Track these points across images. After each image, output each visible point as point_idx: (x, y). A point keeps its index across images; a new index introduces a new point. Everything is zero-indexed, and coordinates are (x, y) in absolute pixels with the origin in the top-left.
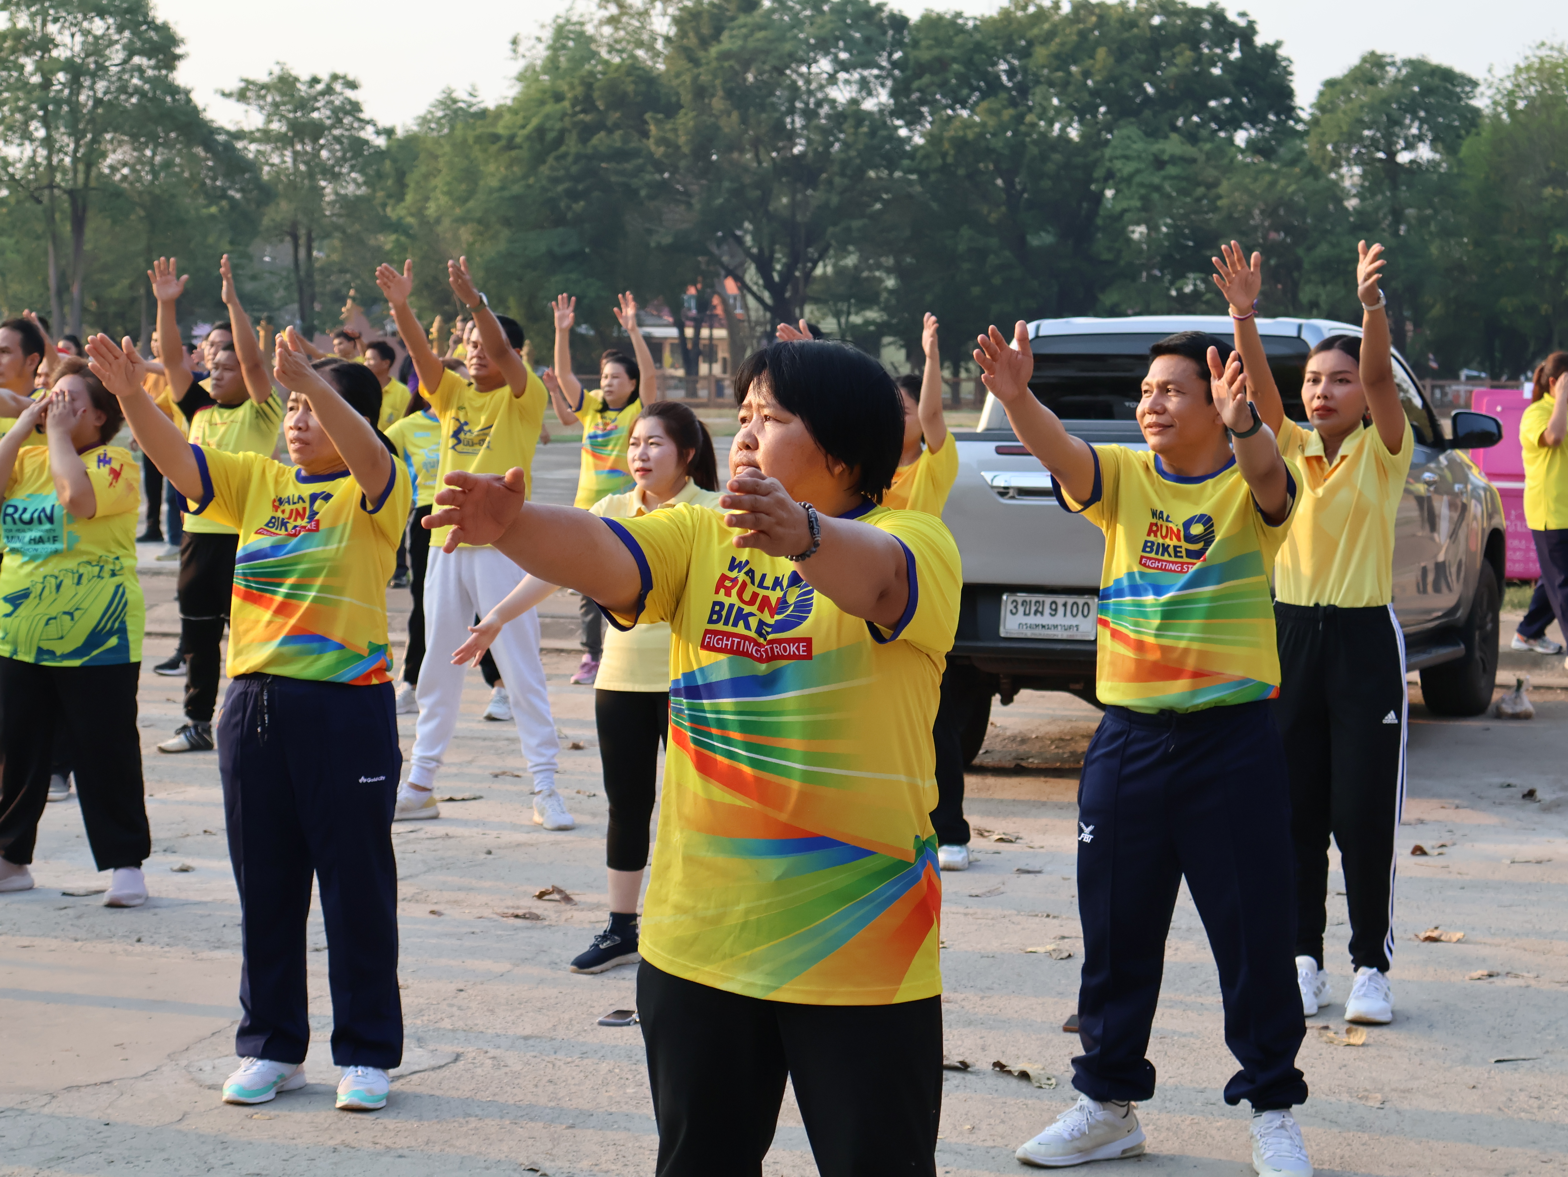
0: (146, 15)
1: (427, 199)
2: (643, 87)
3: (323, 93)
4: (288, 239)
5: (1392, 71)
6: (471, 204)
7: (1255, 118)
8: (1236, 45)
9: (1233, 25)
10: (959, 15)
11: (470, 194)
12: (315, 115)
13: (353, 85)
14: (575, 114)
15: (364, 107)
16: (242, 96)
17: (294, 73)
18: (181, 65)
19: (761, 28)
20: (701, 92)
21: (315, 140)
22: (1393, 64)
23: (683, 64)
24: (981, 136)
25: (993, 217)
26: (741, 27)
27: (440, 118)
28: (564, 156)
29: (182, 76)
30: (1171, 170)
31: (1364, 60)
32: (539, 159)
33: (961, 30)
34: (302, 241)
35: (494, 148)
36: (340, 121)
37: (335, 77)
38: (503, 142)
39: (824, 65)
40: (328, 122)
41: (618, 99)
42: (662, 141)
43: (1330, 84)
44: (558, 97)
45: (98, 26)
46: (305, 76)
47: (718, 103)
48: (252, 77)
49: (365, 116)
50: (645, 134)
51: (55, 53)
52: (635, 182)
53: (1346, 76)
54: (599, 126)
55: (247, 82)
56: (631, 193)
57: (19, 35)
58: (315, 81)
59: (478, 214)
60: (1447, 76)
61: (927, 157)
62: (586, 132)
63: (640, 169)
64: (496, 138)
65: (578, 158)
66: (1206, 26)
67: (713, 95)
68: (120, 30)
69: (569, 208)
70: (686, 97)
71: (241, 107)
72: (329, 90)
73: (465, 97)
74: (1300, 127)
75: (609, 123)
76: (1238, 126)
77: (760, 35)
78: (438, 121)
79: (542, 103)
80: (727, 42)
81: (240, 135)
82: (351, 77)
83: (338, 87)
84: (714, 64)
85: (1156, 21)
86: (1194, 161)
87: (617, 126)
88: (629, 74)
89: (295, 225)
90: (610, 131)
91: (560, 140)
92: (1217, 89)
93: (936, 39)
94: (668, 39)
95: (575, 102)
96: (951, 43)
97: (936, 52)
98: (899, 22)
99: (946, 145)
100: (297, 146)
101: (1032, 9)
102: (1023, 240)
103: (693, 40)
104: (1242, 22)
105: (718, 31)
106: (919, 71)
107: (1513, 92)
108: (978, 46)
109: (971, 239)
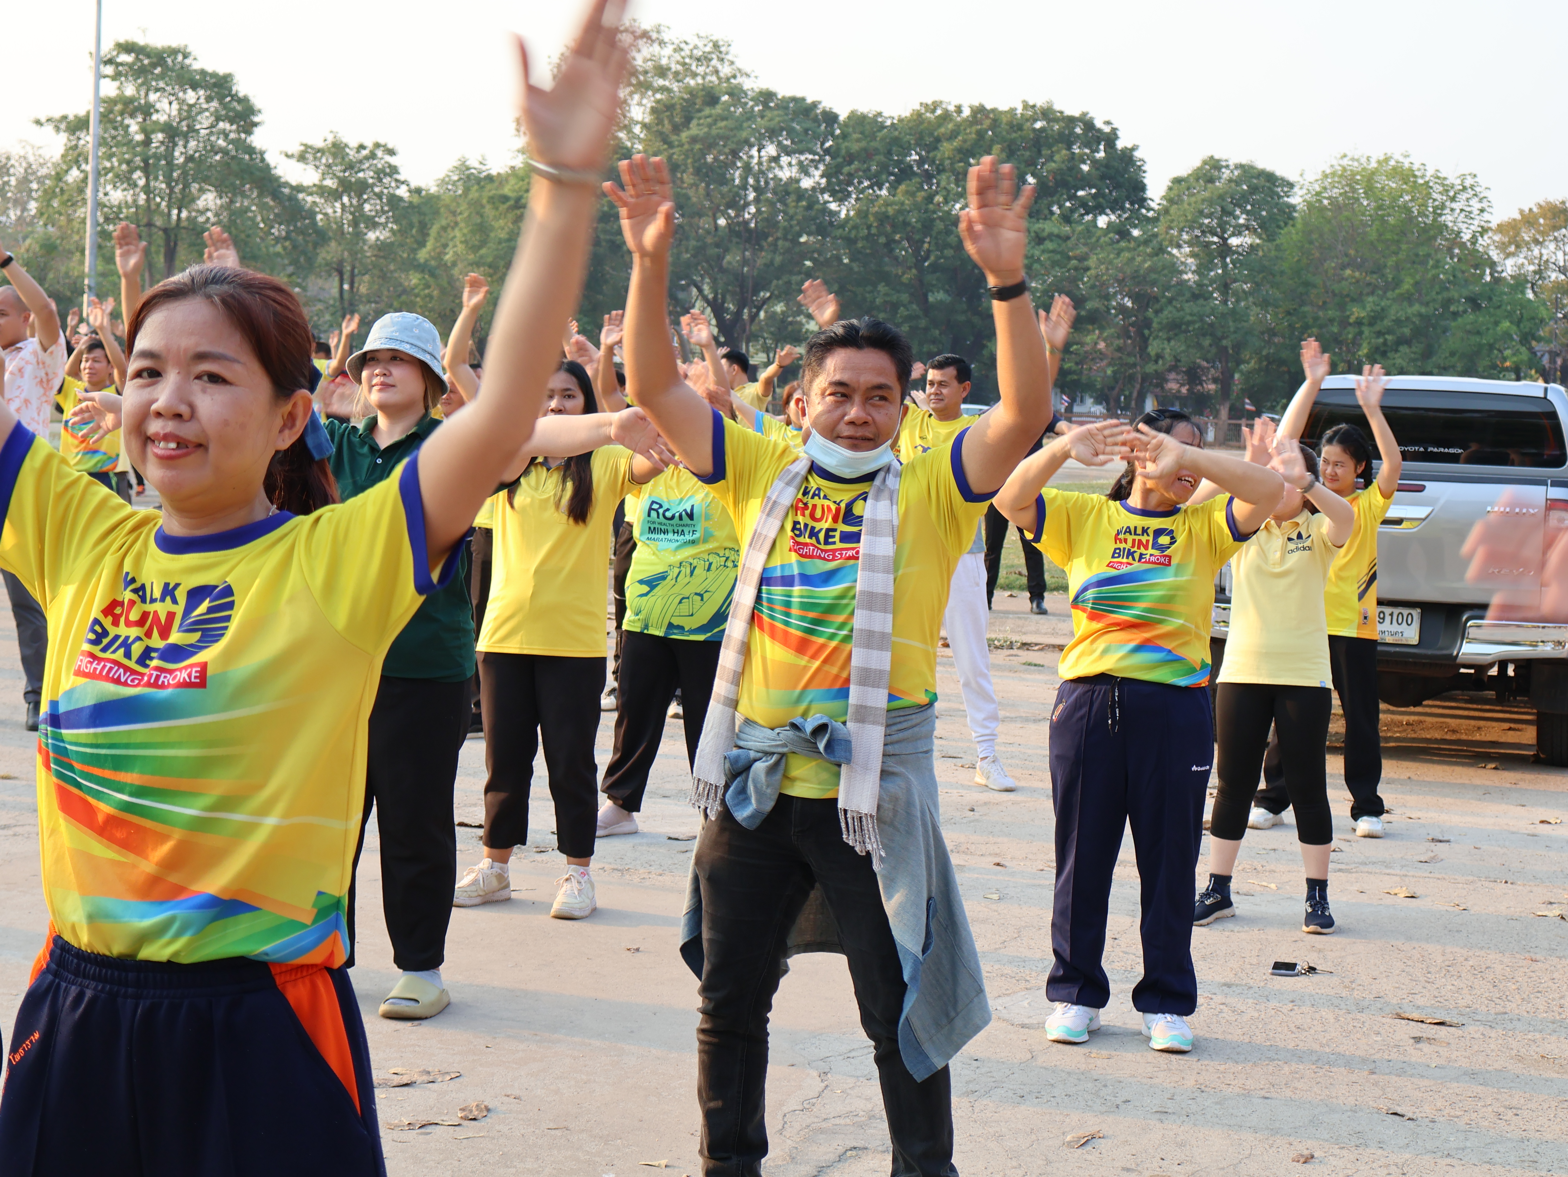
0: (230, 90)
1: (445, 246)
3: (367, 158)
4: (335, 274)
5: (1226, 174)
6: (483, 251)
7: (1115, 206)
8: (1102, 147)
9: (1099, 131)
10: (880, 114)
11: (483, 243)
12: (361, 175)
13: (391, 152)
15: (401, 170)
16: (302, 158)
17: (345, 140)
18: (257, 130)
19: (724, 119)
21: (360, 195)
22: (1227, 167)
23: (659, 144)
24: (899, 212)
25: (906, 278)
26: (706, 117)
27: (455, 182)
29: (258, 139)
30: (1049, 245)
31: (1205, 163)
33: (882, 127)
34: (346, 276)
35: (503, 207)
36: (381, 180)
37: (377, 145)
38: (511, 203)
39: (771, 150)
40: (370, 181)
43: (1177, 181)
45: (191, 96)
46: (354, 144)
47: (688, 178)
48: (310, 143)
49: (401, 177)
51: (155, 117)
53: (1190, 175)
55: (306, 146)
57: (127, 102)
58: (362, 147)
59: (490, 259)
60: (1270, 177)
61: (854, 227)
64: (505, 199)
66: (1078, 130)
67: (684, 172)
68: (209, 99)
71: (301, 165)
72: (373, 156)
73: (477, 165)
74: (1151, 214)
76: (1102, 212)
77: (723, 124)
78: (454, 183)
80: (694, 129)
81: (299, 189)
82: (390, 146)
83: (379, 153)
84: (686, 147)
85: (1038, 125)
86: (1068, 238)
89: (341, 262)
92: (1085, 181)
93: (861, 133)
94: (645, 126)
96: (873, 137)
97: (863, 144)
98: (831, 118)
99: (871, 218)
100: (345, 199)
101: (939, 112)
102: (925, 297)
103: (667, 127)
104: (1107, 129)
105: (688, 120)
106: (850, 158)
107: (1318, 194)
108: (896, 141)
109: (886, 295)
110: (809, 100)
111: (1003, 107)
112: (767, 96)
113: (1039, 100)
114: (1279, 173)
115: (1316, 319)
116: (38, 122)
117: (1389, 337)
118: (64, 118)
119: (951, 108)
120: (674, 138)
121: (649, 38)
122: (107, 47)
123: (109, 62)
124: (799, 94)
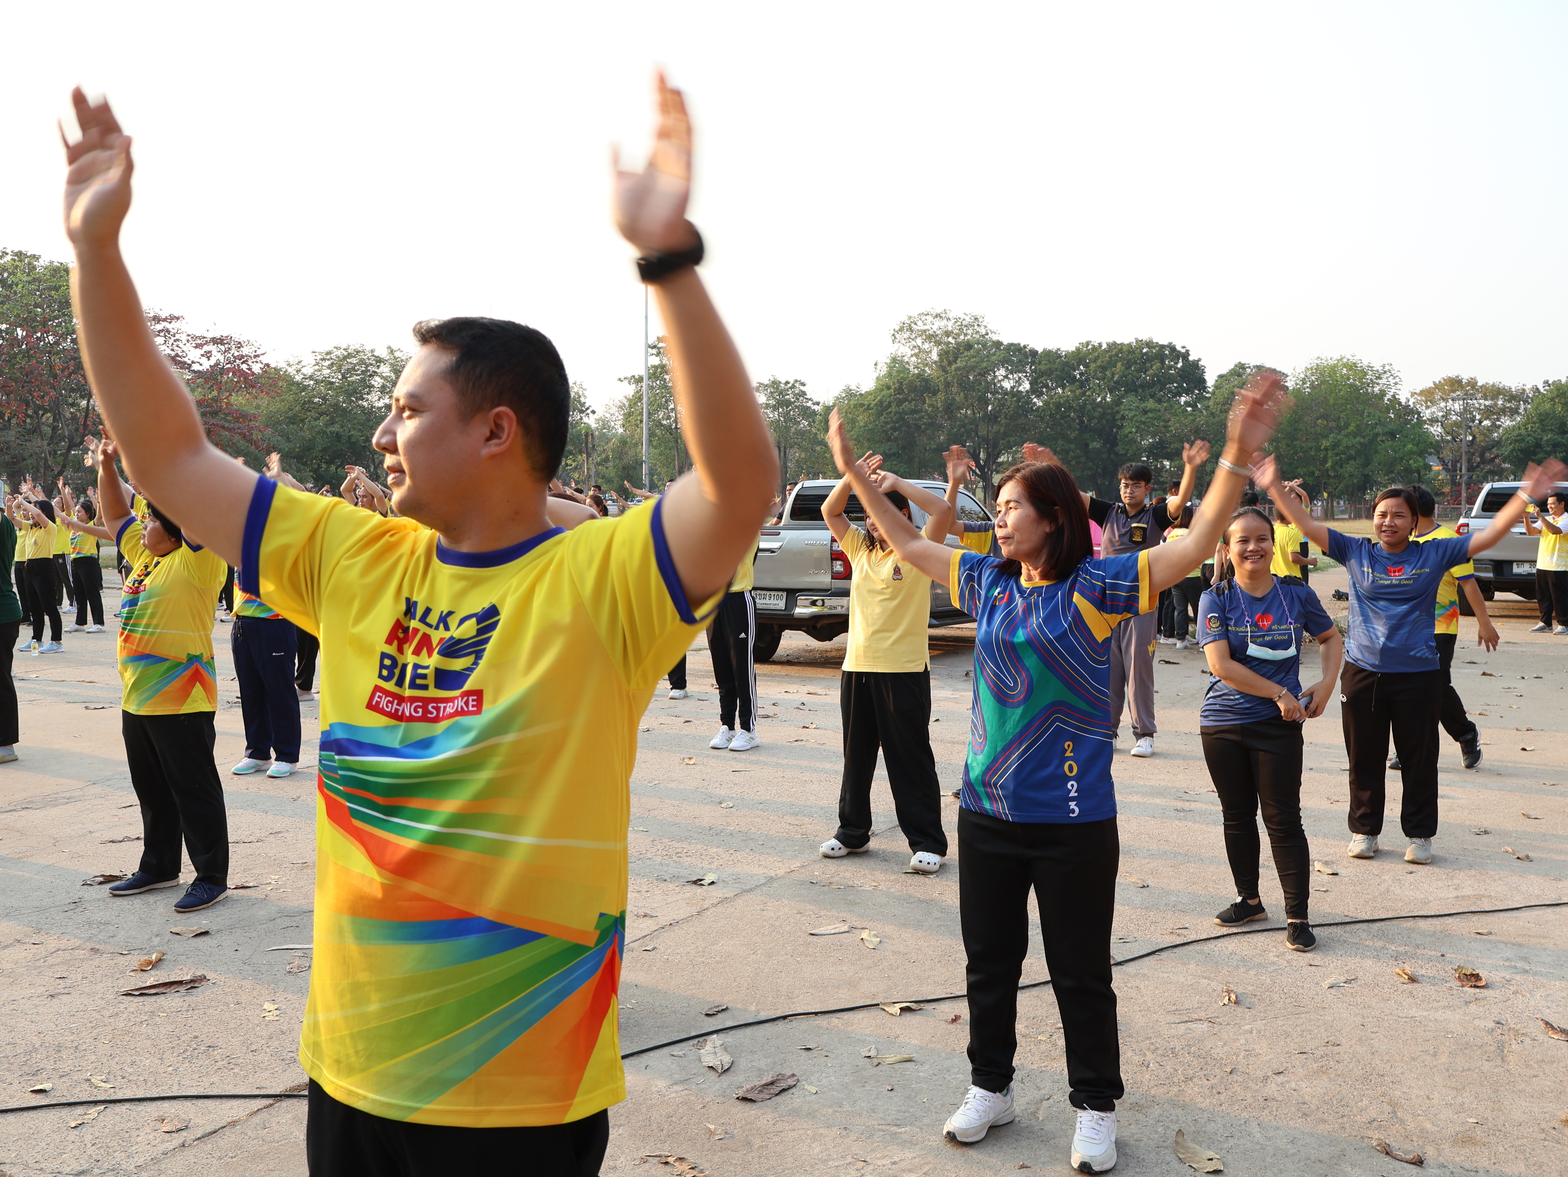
2: (924, 383)
3: (791, 388)
5: (1248, 370)
7: (1188, 392)
8: (1181, 360)
9: (1179, 352)
10: (1059, 349)
11: (853, 428)
12: (788, 397)
13: (803, 384)
14: (895, 395)
15: (808, 393)
17: (779, 380)
19: (974, 357)
20: (948, 385)
21: (787, 407)
22: (1249, 367)
23: (941, 373)
24: (1068, 401)
25: (1072, 436)
26: (966, 357)
28: (890, 413)
30: (1150, 415)
31: (1236, 366)
32: (880, 414)
33: (1060, 357)
34: (782, 449)
35: (861, 409)
36: (798, 399)
37: (796, 381)
39: (1001, 372)
40: (793, 400)
41: (913, 388)
42: (930, 405)
43: (1221, 376)
44: (889, 388)
46: (783, 381)
47: (954, 389)
49: (808, 397)
50: (924, 403)
52: (920, 423)
53: (1228, 373)
54: (906, 400)
55: (760, 383)
56: (918, 427)
58: (787, 383)
61: (1043, 410)
62: (900, 402)
63: (923, 417)
64: (862, 405)
65: (896, 413)
66: (1167, 352)
67: (953, 386)
69: (892, 434)
70: (941, 387)
72: (793, 386)
74: (1207, 395)
75: (910, 398)
76: (1180, 396)
77: (973, 360)
79: (882, 390)
80: (959, 364)
82: (803, 381)
83: (797, 385)
84: (953, 373)
85: (1145, 350)
86: (1159, 411)
87: (913, 400)
88: (918, 378)
90: (910, 402)
91: (889, 405)
92: (1172, 380)
93: (1049, 361)
94: (936, 363)
95: (895, 390)
96: (1054, 362)
97: (1047, 367)
98: (1034, 353)
99: (1051, 406)
100: (781, 410)
101: (1090, 347)
102: (1087, 445)
103: (945, 363)
104: (1183, 351)
105: (956, 358)
106: (1042, 374)
107: (1304, 379)
108: (1066, 364)
109: (1063, 445)
110: (1022, 345)
111: (1126, 342)
112: (998, 344)
113: (1145, 337)
114: (1278, 369)
115: (1301, 448)
116: (620, 380)
117: (1343, 456)
118: (634, 376)
119: (1096, 344)
120: (948, 368)
121: (941, 317)
122: (652, 340)
123: (654, 347)
124: (1016, 342)
